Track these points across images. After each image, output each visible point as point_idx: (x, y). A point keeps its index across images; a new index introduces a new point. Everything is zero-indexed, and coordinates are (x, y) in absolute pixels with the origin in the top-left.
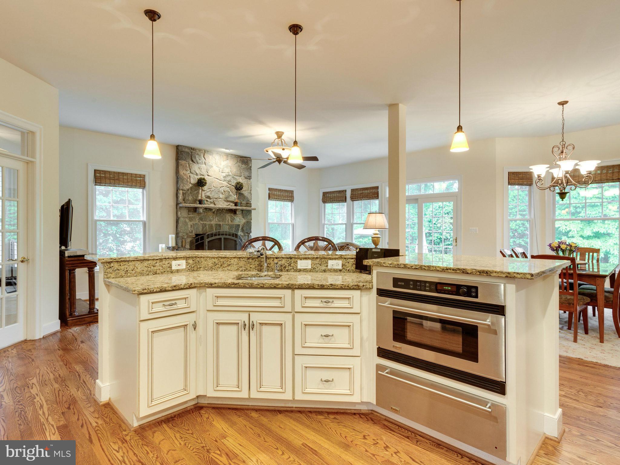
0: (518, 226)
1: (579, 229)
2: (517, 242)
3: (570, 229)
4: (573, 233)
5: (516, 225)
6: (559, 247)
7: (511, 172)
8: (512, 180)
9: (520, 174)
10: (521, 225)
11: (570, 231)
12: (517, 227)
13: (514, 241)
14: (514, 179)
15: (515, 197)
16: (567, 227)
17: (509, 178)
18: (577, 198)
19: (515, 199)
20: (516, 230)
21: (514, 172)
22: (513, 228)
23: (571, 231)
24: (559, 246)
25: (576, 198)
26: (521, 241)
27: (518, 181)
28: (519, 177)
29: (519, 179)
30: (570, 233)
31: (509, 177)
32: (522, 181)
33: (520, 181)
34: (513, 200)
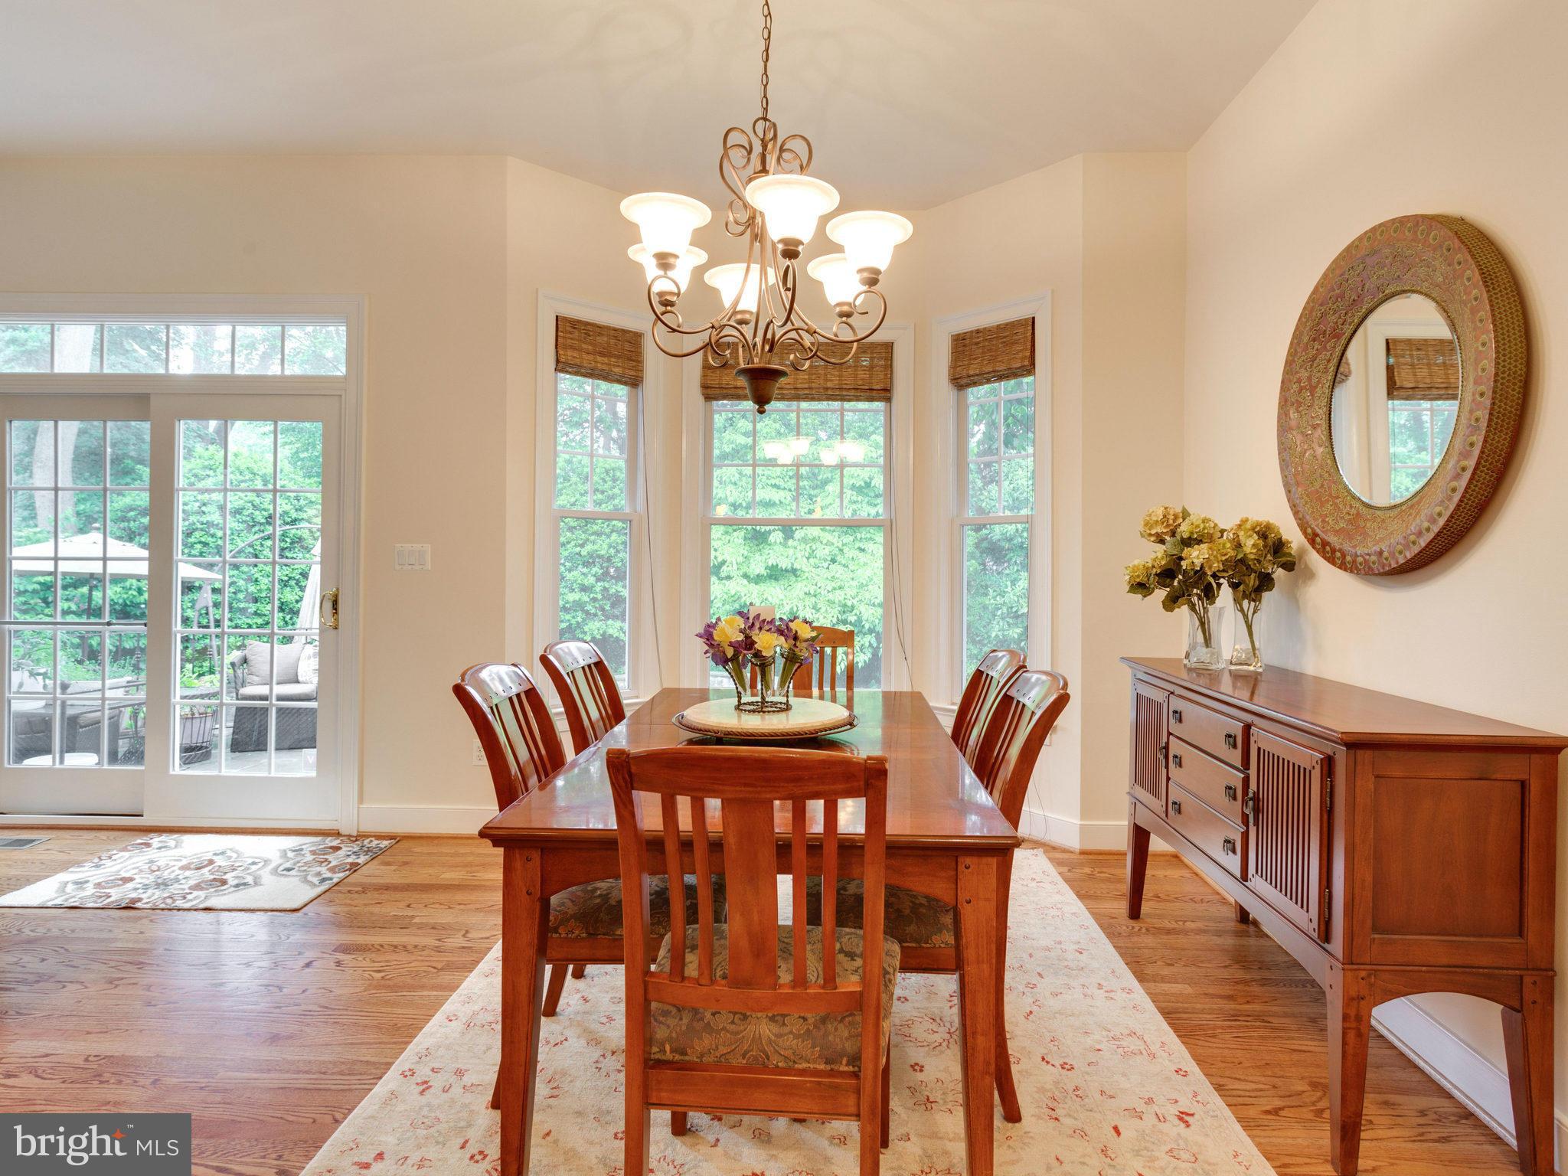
0: (614, 548)
1: (740, 559)
2: (612, 591)
3: (724, 557)
4: (729, 569)
5: (610, 546)
6: (749, 643)
7: (565, 319)
8: (570, 353)
9: (600, 334)
10: (620, 547)
11: (724, 562)
12: (612, 551)
13: (605, 589)
14: (580, 350)
15: (607, 474)
16: (717, 554)
17: (560, 340)
18: (738, 483)
19: (608, 479)
20: (609, 559)
21: (579, 321)
22: (603, 552)
23: (727, 564)
24: (748, 637)
25: (735, 484)
26: (620, 589)
27: (591, 357)
28: (594, 345)
29: (594, 353)
30: (724, 568)
31: (557, 336)
32: (606, 360)
33: (599, 359)
34: (604, 481)
